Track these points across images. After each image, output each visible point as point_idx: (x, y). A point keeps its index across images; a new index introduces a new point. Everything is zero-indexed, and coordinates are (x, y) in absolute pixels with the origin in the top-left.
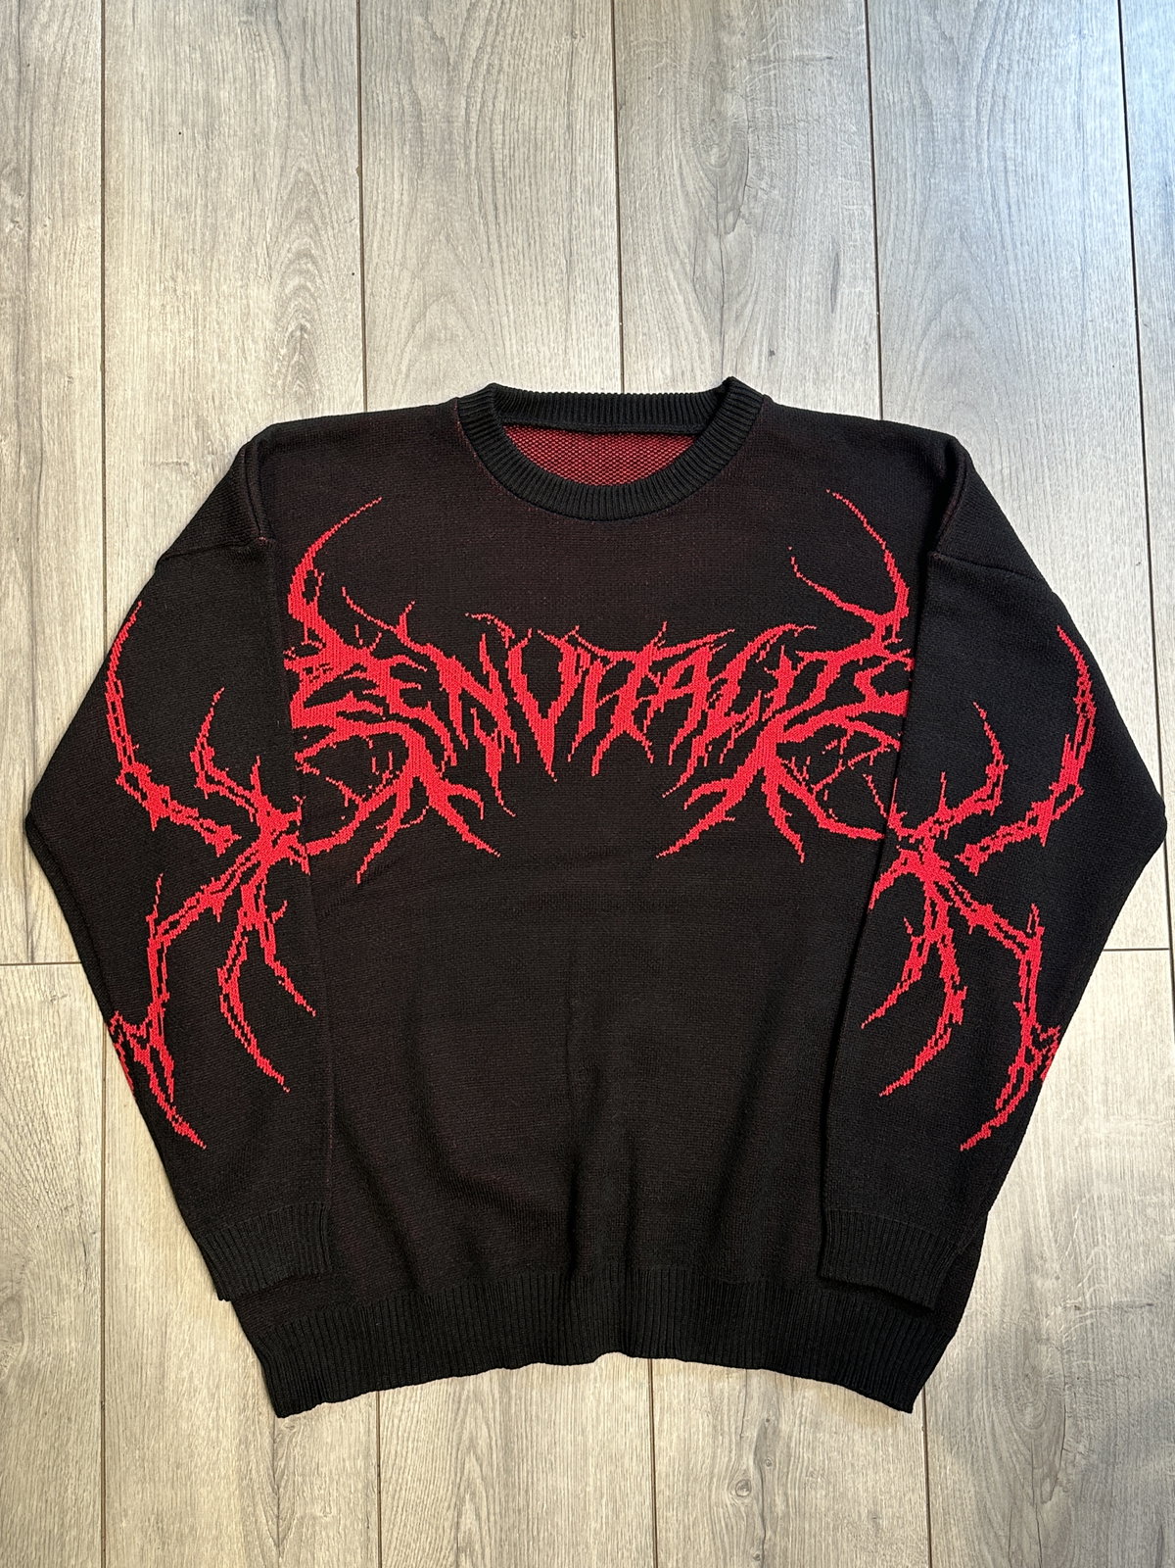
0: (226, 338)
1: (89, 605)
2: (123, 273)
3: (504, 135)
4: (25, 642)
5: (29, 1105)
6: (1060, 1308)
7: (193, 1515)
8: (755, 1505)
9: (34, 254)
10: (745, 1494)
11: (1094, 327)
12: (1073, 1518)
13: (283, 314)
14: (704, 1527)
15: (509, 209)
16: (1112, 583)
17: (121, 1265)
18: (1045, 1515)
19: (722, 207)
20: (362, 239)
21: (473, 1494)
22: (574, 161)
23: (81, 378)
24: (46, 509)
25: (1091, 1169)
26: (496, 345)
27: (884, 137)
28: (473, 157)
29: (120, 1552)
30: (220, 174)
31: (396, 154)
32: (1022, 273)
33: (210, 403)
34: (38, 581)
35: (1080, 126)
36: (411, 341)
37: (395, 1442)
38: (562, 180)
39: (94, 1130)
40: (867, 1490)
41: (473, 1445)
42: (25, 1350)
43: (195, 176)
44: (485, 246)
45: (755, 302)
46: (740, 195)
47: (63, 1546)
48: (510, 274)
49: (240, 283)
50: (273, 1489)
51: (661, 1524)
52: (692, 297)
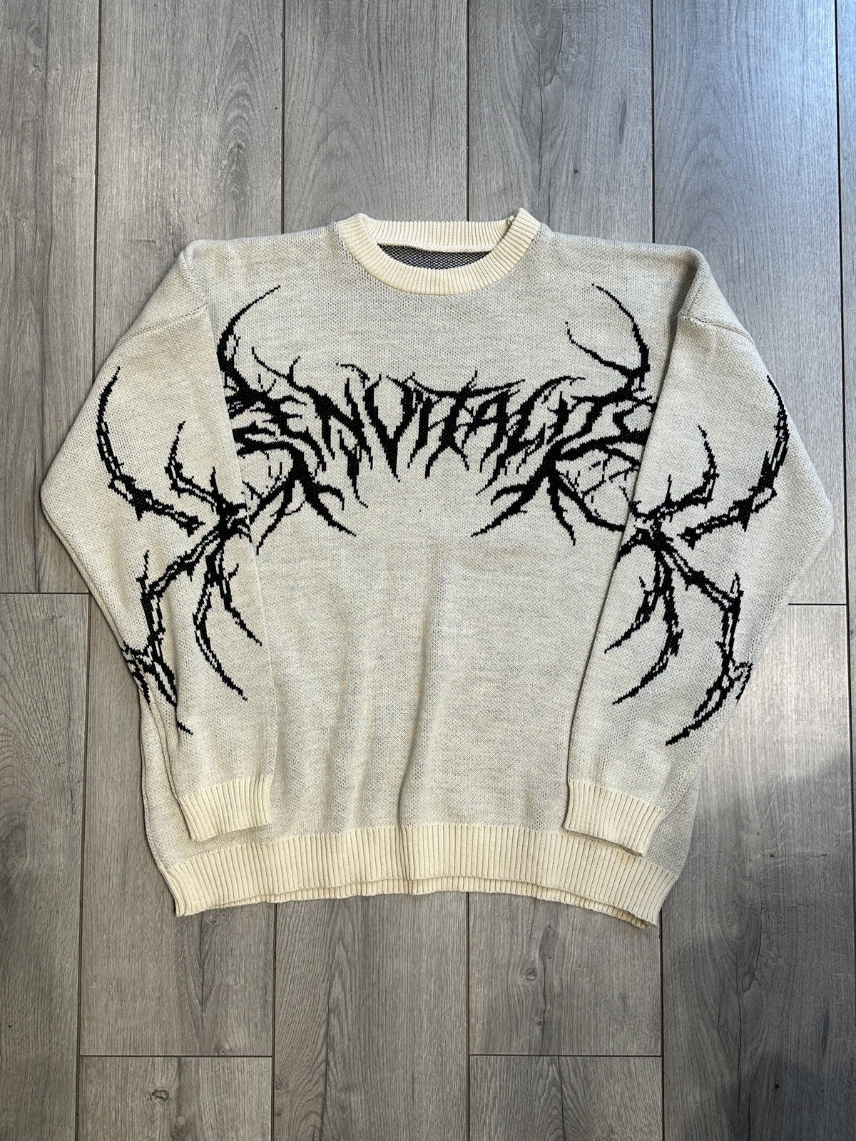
0: (185, 153)
1: (82, 340)
2: (113, 103)
3: (387, 11)
4: (37, 366)
5: (35, 691)
6: (759, 856)
7: (143, 982)
8: (539, 987)
9: (50, 88)
10: (532, 978)
11: (808, 159)
12: (765, 1003)
13: (225, 136)
14: (502, 1001)
15: (389, 64)
16: (815, 344)
17: (97, 805)
18: (745, 1001)
19: (543, 66)
20: (284, 84)
21: (341, 971)
22: (437, 31)
23: (81, 179)
24: (54, 272)
25: (785, 758)
26: (377, 161)
27: (660, 19)
28: (365, 26)
29: (91, 1006)
30: (183, 35)
31: (310, 23)
32: (757, 119)
33: (172, 199)
34: (47, 323)
35: (803, 14)
36: (316, 157)
37: (287, 933)
38: (428, 45)
39: (80, 710)
40: (618, 979)
41: (341, 938)
42: (27, 863)
43: (165, 36)
44: (372, 90)
45: (565, 134)
46: (556, 58)
47: (52, 1000)
48: (389, 110)
49: (195, 113)
50: (200, 965)
51: (472, 997)
52: (519, 130)
